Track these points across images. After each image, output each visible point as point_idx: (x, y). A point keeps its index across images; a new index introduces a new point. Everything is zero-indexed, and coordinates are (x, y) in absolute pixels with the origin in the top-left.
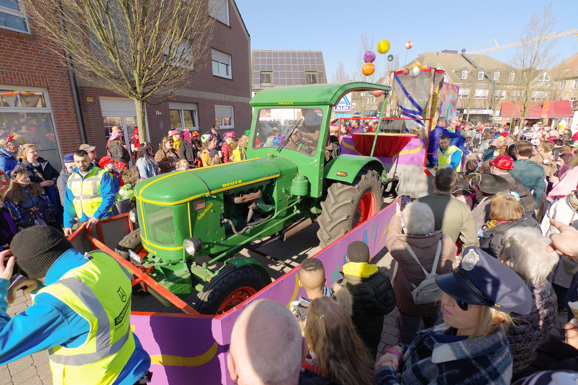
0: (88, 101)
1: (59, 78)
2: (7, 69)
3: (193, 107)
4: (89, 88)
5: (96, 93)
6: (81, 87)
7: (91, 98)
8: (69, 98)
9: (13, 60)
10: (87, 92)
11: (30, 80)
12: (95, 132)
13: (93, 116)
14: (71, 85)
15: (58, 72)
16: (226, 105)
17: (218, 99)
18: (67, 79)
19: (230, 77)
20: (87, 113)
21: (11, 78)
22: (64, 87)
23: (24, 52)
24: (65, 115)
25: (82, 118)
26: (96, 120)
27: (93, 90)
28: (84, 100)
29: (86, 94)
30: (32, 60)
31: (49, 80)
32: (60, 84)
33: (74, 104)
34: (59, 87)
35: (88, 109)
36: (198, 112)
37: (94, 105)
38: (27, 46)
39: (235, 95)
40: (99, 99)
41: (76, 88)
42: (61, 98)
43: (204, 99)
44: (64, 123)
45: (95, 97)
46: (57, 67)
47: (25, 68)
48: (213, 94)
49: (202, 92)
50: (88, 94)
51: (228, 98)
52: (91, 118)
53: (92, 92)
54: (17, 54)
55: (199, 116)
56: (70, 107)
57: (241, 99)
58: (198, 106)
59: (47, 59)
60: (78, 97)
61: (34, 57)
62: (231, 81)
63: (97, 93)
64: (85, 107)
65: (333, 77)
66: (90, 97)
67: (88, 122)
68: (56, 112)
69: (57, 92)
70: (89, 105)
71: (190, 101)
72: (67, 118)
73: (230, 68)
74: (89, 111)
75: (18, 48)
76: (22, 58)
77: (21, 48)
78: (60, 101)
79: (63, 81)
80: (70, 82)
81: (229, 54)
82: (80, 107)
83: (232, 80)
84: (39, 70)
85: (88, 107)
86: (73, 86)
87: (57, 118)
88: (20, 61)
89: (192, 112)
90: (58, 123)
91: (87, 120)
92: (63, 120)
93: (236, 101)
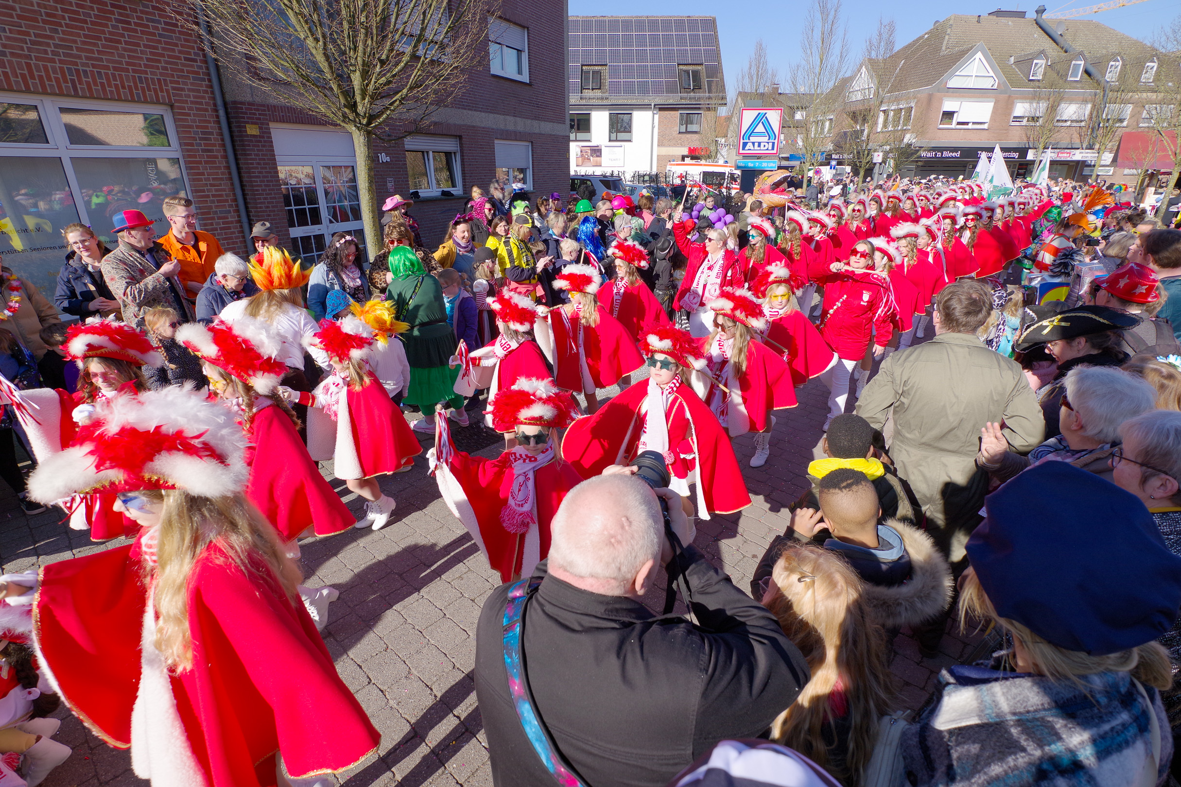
0: (249, 132)
1: (192, 84)
2: (94, 66)
3: (450, 145)
4: (249, 104)
5: (263, 115)
6: (235, 102)
7: (254, 126)
8: (212, 126)
9: (104, 46)
10: (246, 113)
11: (137, 89)
12: (265, 199)
13: (259, 164)
14: (214, 99)
15: (188, 72)
16: (516, 140)
17: (502, 127)
18: (207, 86)
19: (525, 78)
20: (247, 159)
21: (102, 84)
22: (201, 103)
23: (124, 29)
24: (206, 162)
25: (239, 169)
26: (266, 172)
27: (258, 110)
28: (240, 131)
29: (244, 118)
30: (138, 45)
31: (174, 88)
32: (195, 97)
33: (222, 140)
34: (192, 102)
35: (249, 150)
36: (462, 156)
37: (260, 141)
38: (127, 16)
39: (537, 118)
40: (269, 129)
41: (225, 104)
42: (197, 127)
43: (474, 127)
44: (206, 179)
45: (262, 124)
46: (186, 59)
47: (128, 63)
48: (492, 115)
49: (470, 112)
50: (248, 118)
51: (521, 124)
52: (257, 168)
53: (255, 114)
54: (111, 33)
55: (463, 164)
56: (214, 145)
57: (546, 127)
58: (461, 144)
59: (166, 43)
60: (229, 124)
61: (141, 38)
62: (527, 87)
63: (266, 115)
64: (243, 145)
65: (740, 77)
66: (253, 123)
67: (251, 177)
68: (189, 156)
69: (189, 115)
70: (251, 141)
71: (445, 132)
72: (211, 168)
73: (525, 57)
74: (250, 155)
75: (110, 19)
76: (119, 42)
77: (117, 20)
78: (196, 133)
79: (198, 91)
80: (213, 93)
81: (523, 27)
82: (234, 146)
83: (530, 85)
84: (152, 67)
85: (249, 146)
86: (219, 102)
87: (192, 168)
88: (117, 49)
89: (448, 155)
90: (194, 180)
91: (249, 173)
92: (203, 174)
93: (537, 131)
